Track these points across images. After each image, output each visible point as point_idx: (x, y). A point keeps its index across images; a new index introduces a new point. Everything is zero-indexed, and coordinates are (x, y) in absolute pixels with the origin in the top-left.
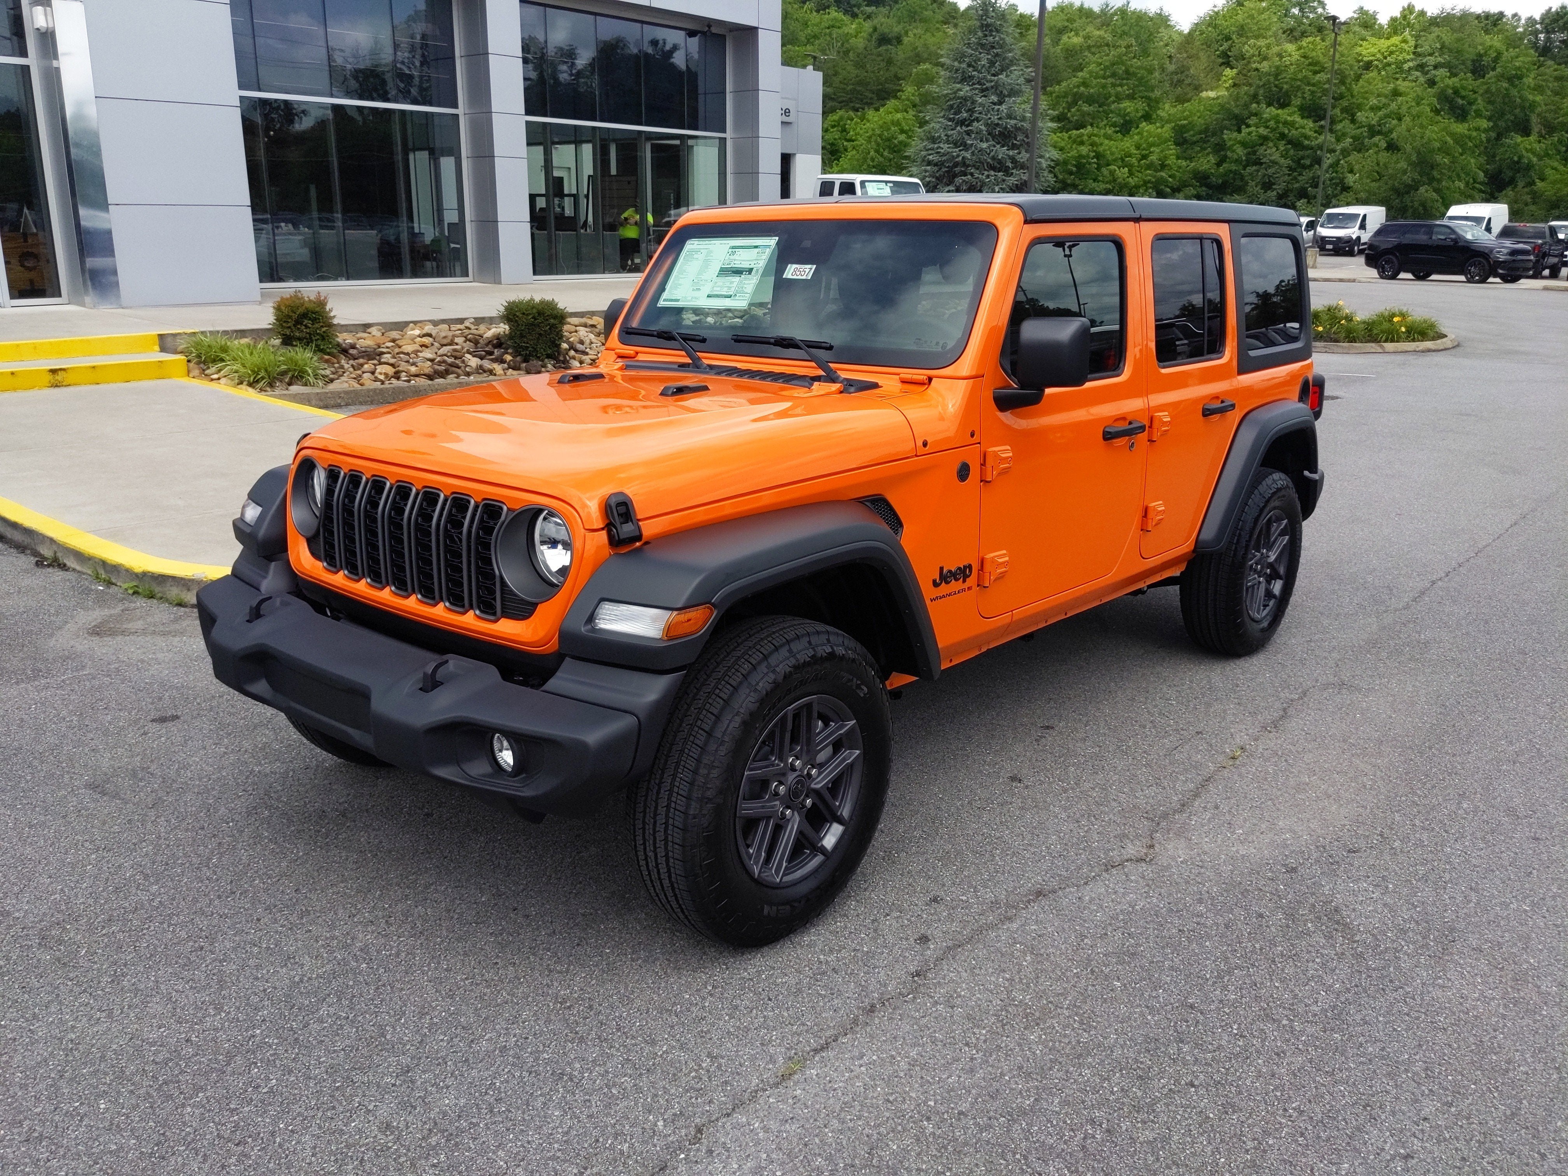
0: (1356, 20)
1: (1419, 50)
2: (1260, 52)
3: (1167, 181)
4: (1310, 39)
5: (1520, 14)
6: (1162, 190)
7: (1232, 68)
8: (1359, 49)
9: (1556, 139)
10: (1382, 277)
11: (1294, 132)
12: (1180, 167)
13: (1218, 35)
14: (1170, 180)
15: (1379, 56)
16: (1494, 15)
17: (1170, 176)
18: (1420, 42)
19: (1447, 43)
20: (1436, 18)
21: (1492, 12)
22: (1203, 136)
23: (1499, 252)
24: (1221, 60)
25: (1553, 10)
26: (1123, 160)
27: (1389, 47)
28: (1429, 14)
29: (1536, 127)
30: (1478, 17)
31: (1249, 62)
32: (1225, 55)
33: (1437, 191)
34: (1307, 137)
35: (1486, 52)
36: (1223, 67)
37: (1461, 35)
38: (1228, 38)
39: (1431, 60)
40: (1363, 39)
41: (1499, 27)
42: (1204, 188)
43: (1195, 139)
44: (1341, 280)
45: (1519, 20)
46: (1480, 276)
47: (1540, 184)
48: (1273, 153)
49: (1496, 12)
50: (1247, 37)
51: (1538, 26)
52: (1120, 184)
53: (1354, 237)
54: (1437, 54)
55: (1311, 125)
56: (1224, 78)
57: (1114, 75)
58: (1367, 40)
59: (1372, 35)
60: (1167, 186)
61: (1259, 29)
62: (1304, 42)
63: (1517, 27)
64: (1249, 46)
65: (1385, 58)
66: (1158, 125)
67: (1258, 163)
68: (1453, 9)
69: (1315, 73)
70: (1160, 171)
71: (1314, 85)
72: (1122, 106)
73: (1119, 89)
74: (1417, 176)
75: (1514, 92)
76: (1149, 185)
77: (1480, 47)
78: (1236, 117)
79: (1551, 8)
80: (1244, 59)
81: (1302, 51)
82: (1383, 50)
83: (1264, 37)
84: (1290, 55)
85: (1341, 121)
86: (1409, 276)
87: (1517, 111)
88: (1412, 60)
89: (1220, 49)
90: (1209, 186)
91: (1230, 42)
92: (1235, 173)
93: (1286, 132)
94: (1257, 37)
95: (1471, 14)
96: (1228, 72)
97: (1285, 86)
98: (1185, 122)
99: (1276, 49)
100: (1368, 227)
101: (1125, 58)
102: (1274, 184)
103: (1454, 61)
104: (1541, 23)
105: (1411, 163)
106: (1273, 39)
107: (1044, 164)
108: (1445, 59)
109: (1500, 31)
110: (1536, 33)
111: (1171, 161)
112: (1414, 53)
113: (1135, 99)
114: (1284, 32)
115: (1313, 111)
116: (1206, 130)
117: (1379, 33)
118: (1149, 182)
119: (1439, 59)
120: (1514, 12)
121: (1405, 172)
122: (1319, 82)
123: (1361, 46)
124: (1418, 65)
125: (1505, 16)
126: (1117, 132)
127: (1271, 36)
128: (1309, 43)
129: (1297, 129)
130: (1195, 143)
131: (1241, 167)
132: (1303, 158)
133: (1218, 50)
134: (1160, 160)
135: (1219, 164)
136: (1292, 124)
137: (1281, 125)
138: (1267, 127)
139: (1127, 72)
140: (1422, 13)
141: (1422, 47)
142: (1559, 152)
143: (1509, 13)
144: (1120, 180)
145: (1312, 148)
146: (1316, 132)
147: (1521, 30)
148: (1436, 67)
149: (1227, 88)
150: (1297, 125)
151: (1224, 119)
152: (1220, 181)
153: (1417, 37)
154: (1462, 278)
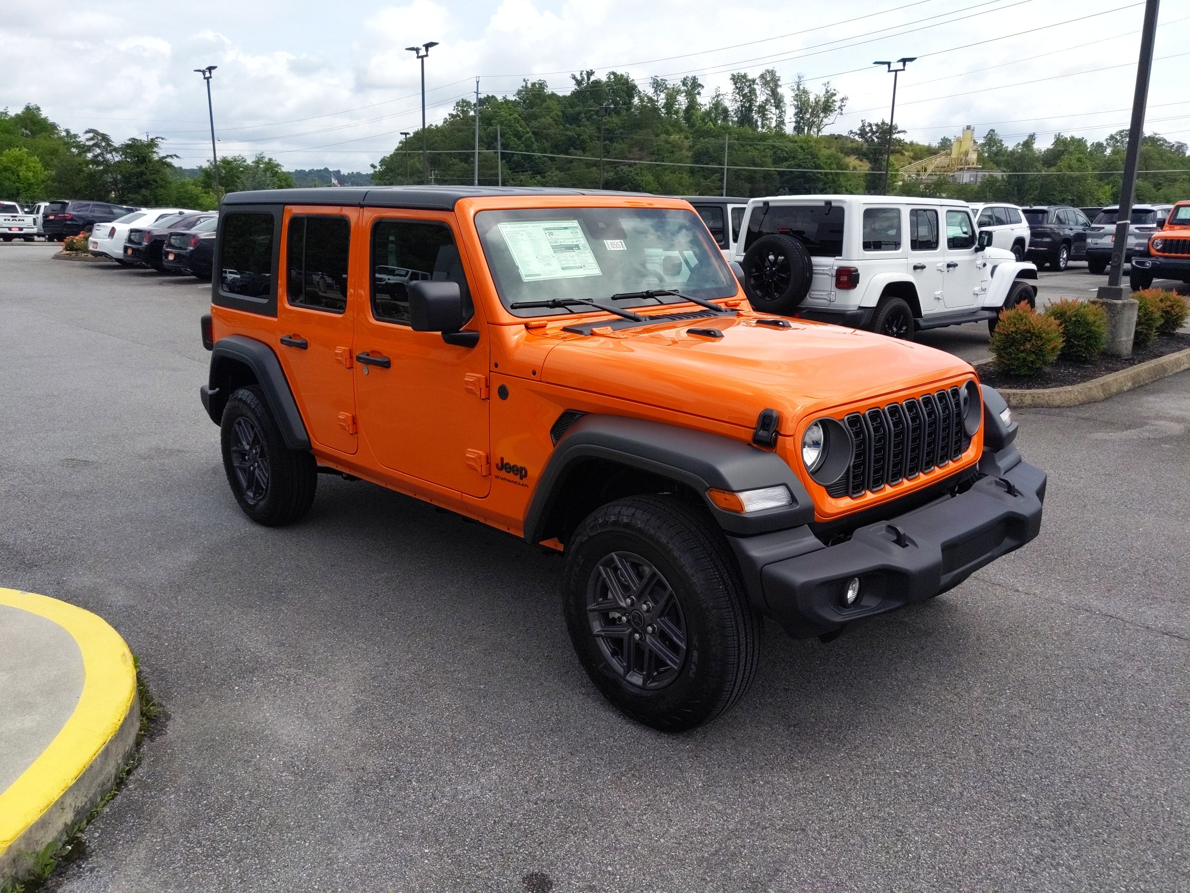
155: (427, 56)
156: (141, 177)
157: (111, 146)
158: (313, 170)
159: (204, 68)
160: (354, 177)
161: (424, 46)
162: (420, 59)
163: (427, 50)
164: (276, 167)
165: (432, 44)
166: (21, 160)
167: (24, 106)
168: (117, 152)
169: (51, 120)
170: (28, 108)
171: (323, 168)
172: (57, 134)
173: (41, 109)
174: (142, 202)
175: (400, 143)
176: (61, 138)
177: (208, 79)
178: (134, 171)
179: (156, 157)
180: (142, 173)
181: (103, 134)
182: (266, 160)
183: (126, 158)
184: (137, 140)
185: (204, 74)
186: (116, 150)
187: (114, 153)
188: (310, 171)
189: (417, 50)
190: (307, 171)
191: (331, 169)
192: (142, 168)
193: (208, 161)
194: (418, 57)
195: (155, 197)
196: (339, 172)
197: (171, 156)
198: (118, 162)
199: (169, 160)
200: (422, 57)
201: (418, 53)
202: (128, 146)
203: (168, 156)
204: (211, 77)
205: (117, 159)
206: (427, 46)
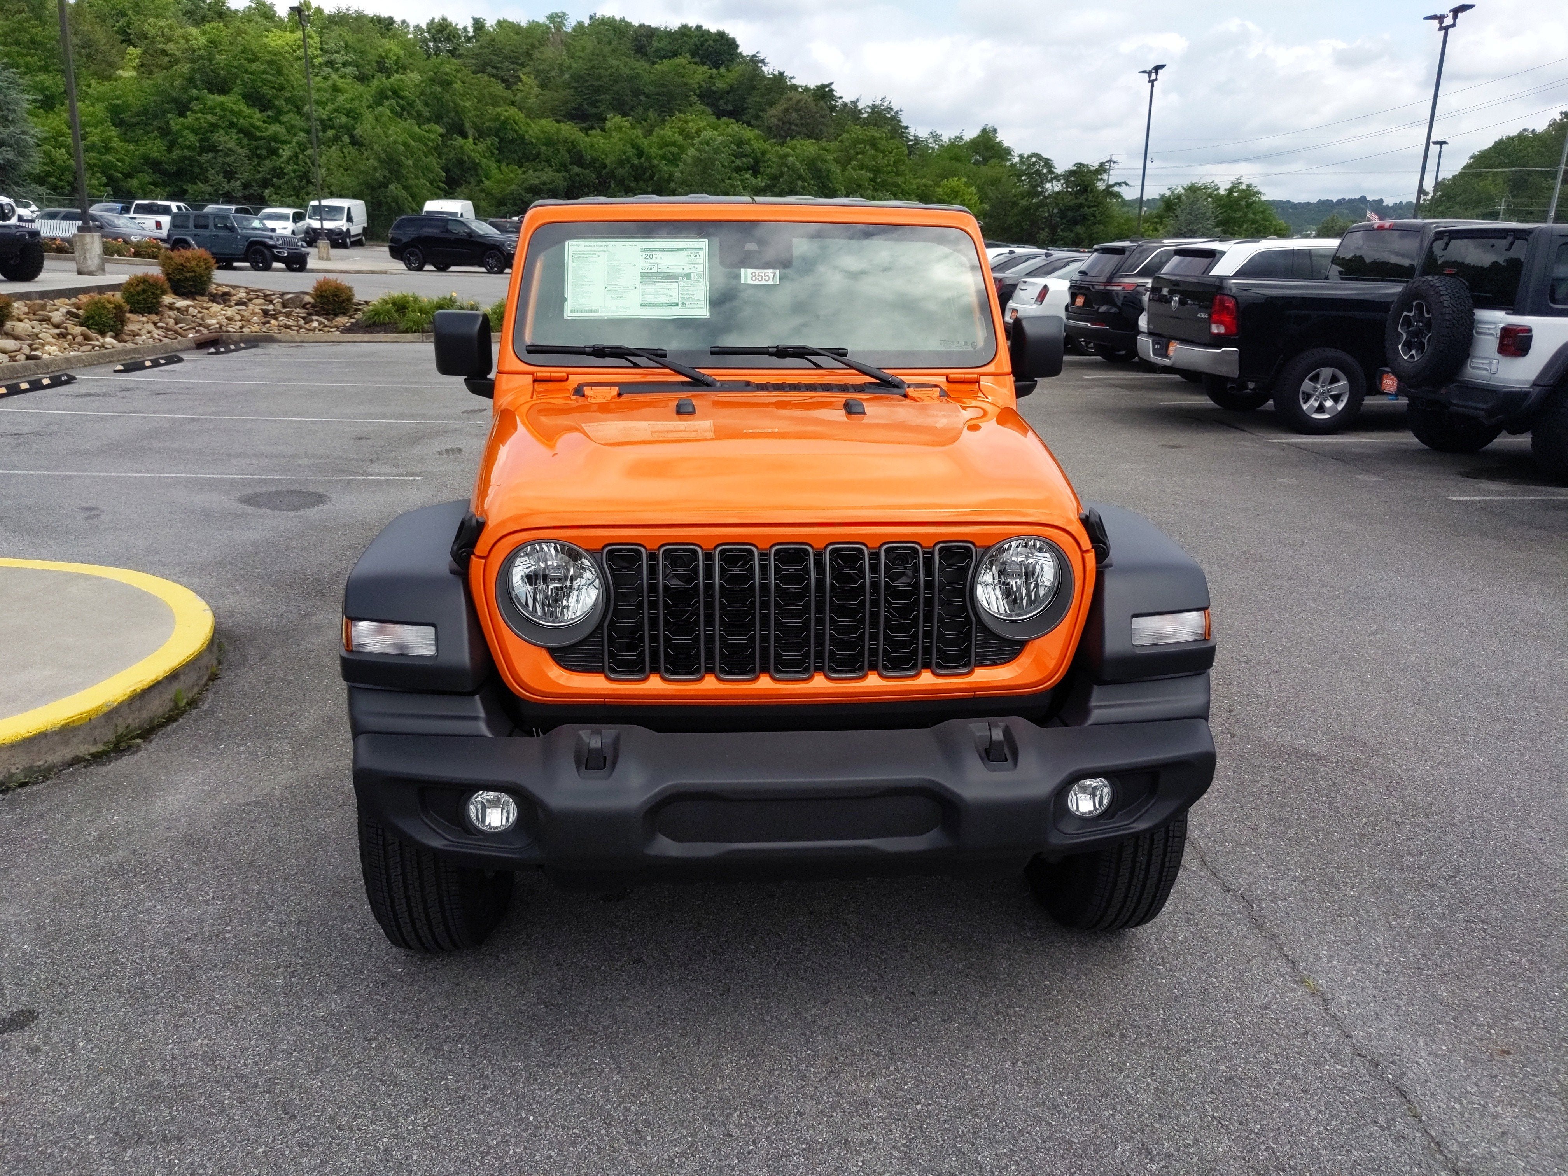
0: (254, 9)
1: (325, 46)
2: (162, 32)
3: (116, 165)
4: (213, 24)
5: (408, 21)
6: (111, 175)
7: (135, 47)
8: (266, 40)
9: (489, 142)
10: (410, 269)
11: (242, 121)
12: (127, 151)
13: (112, 10)
14: (119, 164)
15: (287, 48)
16: (385, 19)
17: (118, 160)
18: (323, 38)
19: (350, 43)
20: (334, 16)
21: (382, 16)
22: (144, 118)
23: (509, 245)
24: (121, 37)
25: (436, 21)
26: (56, 140)
27: (295, 41)
28: (326, 12)
29: (471, 132)
30: (372, 20)
31: (153, 42)
32: (123, 31)
33: (405, 188)
34: (258, 128)
35: (387, 55)
36: (124, 45)
37: (360, 35)
38: (124, 15)
39: (339, 58)
40: (268, 31)
41: (392, 32)
42: (158, 175)
43: (134, 120)
44: (373, 272)
45: (408, 26)
46: (498, 267)
47: (487, 183)
48: (227, 140)
49: (386, 16)
50: (145, 16)
51: (426, 35)
52: (60, 165)
53: (344, 229)
54: (343, 52)
55: (259, 115)
56: (129, 57)
57: (17, 43)
58: (272, 32)
59: (276, 27)
60: (117, 171)
61: (156, 7)
62: (208, 27)
63: (407, 33)
64: (149, 24)
65: (295, 51)
66: (87, 102)
67: (213, 149)
68: (348, 10)
69: (250, 61)
70: (105, 153)
71: (252, 73)
72: (38, 79)
73: (29, 59)
74: (387, 173)
75: (447, 96)
76: (96, 169)
77: (380, 50)
78: (175, 101)
79: (433, 19)
80: (146, 38)
81: (208, 35)
82: (290, 44)
83: (163, 17)
84: (196, 39)
85: (287, 113)
86: (432, 268)
87: (452, 114)
88: (321, 56)
89: (117, 24)
90: (163, 173)
91: (127, 18)
92: (191, 159)
93: (235, 120)
94: (157, 16)
95: (366, 16)
96: (131, 50)
97: (222, 72)
98: (119, 102)
99: (179, 32)
100: (354, 219)
101: (26, 24)
102: (236, 173)
103: (360, 60)
104: (429, 32)
105: (379, 159)
106: (174, 19)
107: (31, 141)
108: (351, 58)
109: (394, 36)
110: (425, 41)
111: (116, 143)
112: (321, 49)
113: (50, 72)
114: (184, 15)
115: (256, 99)
116: (145, 112)
117: (280, 24)
118: (95, 165)
119: (346, 58)
120: (402, 19)
121: (375, 169)
122: (258, 72)
123: (267, 37)
124: (328, 62)
125: (395, 22)
126: (39, 108)
127: (171, 17)
128: (213, 28)
129: (244, 118)
130: (135, 125)
131: (195, 153)
132: (257, 148)
133: (115, 26)
134: (102, 142)
135: (169, 150)
136: (239, 113)
137: (228, 113)
138: (215, 115)
139: (33, 41)
140: (319, 10)
141: (327, 44)
142: (493, 154)
143: (398, 19)
144: (58, 162)
145: (264, 139)
146: (264, 122)
147: (410, 36)
148: (344, 65)
149: (134, 68)
150: (244, 114)
151: (163, 102)
152: (175, 168)
153: (321, 34)
154: (484, 270)
155: (1454, 25)
156: (1079, 210)
157: (1053, 173)
158: (1344, 199)
159: (1149, 68)
160: (1401, 208)
161: (1450, 11)
162: (1443, 32)
163: (1455, 17)
164: (1254, 196)
165: (1464, 8)
166: (958, 192)
167: (980, 129)
168: (1059, 181)
169: (1006, 144)
170: (984, 131)
171: (1358, 197)
172: (1010, 160)
173: (998, 131)
174: (1073, 241)
175: (1471, 158)
176: (1013, 165)
177: (1152, 82)
178: (1071, 204)
179: (1101, 186)
180: (1081, 206)
181: (1047, 159)
182: (1244, 187)
183: (1067, 187)
184: (1084, 165)
185: (1150, 76)
186: (1057, 178)
187: (1054, 182)
188: (1339, 201)
189: (1441, 18)
190: (1335, 201)
191: (1369, 198)
192: (1081, 200)
193: (1169, 189)
194: (1440, 29)
195: (1090, 236)
196: (1381, 201)
197: (1120, 184)
198: (1058, 193)
199: (1116, 189)
200: (1446, 29)
201: (1441, 23)
202: (1072, 173)
203: (1116, 184)
204: (1156, 79)
205: (1057, 189)
206: (1456, 11)
